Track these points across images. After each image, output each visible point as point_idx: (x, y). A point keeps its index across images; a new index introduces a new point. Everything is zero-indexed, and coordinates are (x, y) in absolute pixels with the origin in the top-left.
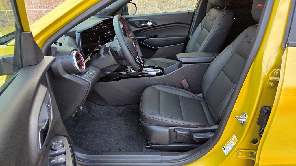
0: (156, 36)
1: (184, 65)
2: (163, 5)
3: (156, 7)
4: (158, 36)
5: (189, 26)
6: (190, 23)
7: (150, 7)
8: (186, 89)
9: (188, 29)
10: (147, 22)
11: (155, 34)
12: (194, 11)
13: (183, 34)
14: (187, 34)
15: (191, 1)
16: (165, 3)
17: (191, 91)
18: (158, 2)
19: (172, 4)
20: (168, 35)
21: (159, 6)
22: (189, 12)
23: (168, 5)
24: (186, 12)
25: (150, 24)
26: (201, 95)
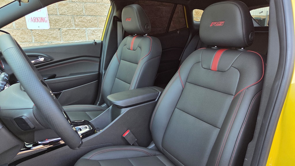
0: (54, 77)
1: (124, 111)
2: (43, 39)
3: (33, 42)
4: (56, 76)
5: (98, 60)
6: (99, 56)
7: (24, 42)
8: (133, 145)
9: (98, 63)
10: (37, 57)
11: (52, 73)
12: (102, 41)
13: (92, 70)
14: (97, 70)
15: (77, 35)
16: (45, 37)
17: (140, 145)
18: (35, 36)
19: (55, 38)
20: (72, 73)
21: (36, 40)
22: (96, 42)
23: (50, 39)
24: (91, 42)
25: (42, 59)
26: (152, 146)
